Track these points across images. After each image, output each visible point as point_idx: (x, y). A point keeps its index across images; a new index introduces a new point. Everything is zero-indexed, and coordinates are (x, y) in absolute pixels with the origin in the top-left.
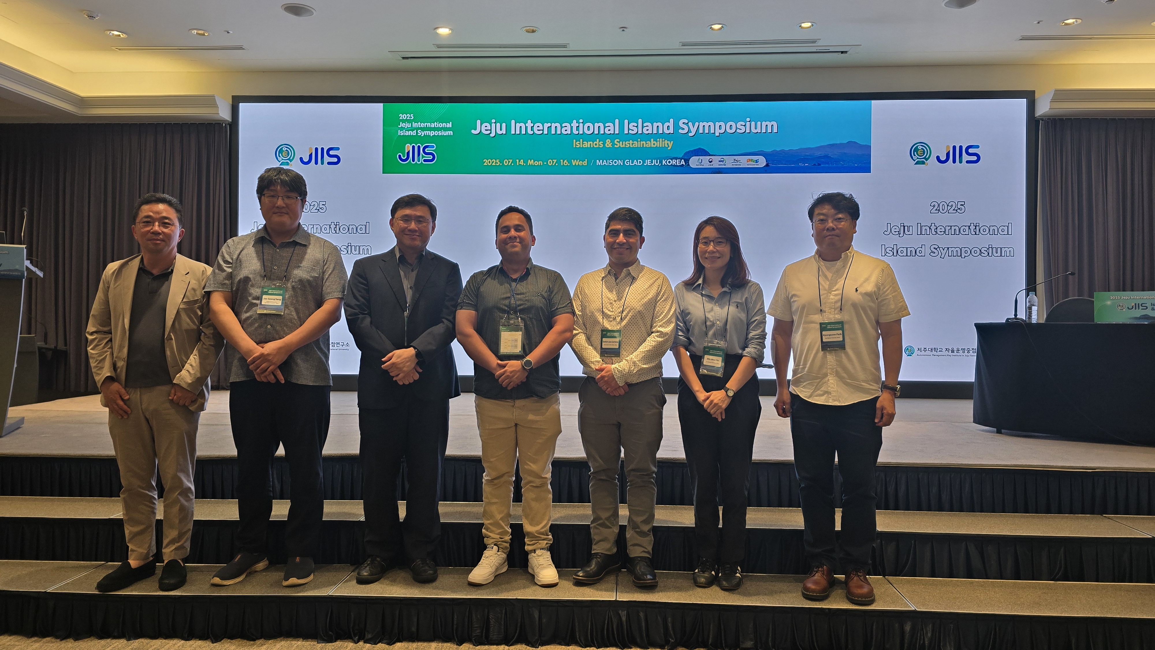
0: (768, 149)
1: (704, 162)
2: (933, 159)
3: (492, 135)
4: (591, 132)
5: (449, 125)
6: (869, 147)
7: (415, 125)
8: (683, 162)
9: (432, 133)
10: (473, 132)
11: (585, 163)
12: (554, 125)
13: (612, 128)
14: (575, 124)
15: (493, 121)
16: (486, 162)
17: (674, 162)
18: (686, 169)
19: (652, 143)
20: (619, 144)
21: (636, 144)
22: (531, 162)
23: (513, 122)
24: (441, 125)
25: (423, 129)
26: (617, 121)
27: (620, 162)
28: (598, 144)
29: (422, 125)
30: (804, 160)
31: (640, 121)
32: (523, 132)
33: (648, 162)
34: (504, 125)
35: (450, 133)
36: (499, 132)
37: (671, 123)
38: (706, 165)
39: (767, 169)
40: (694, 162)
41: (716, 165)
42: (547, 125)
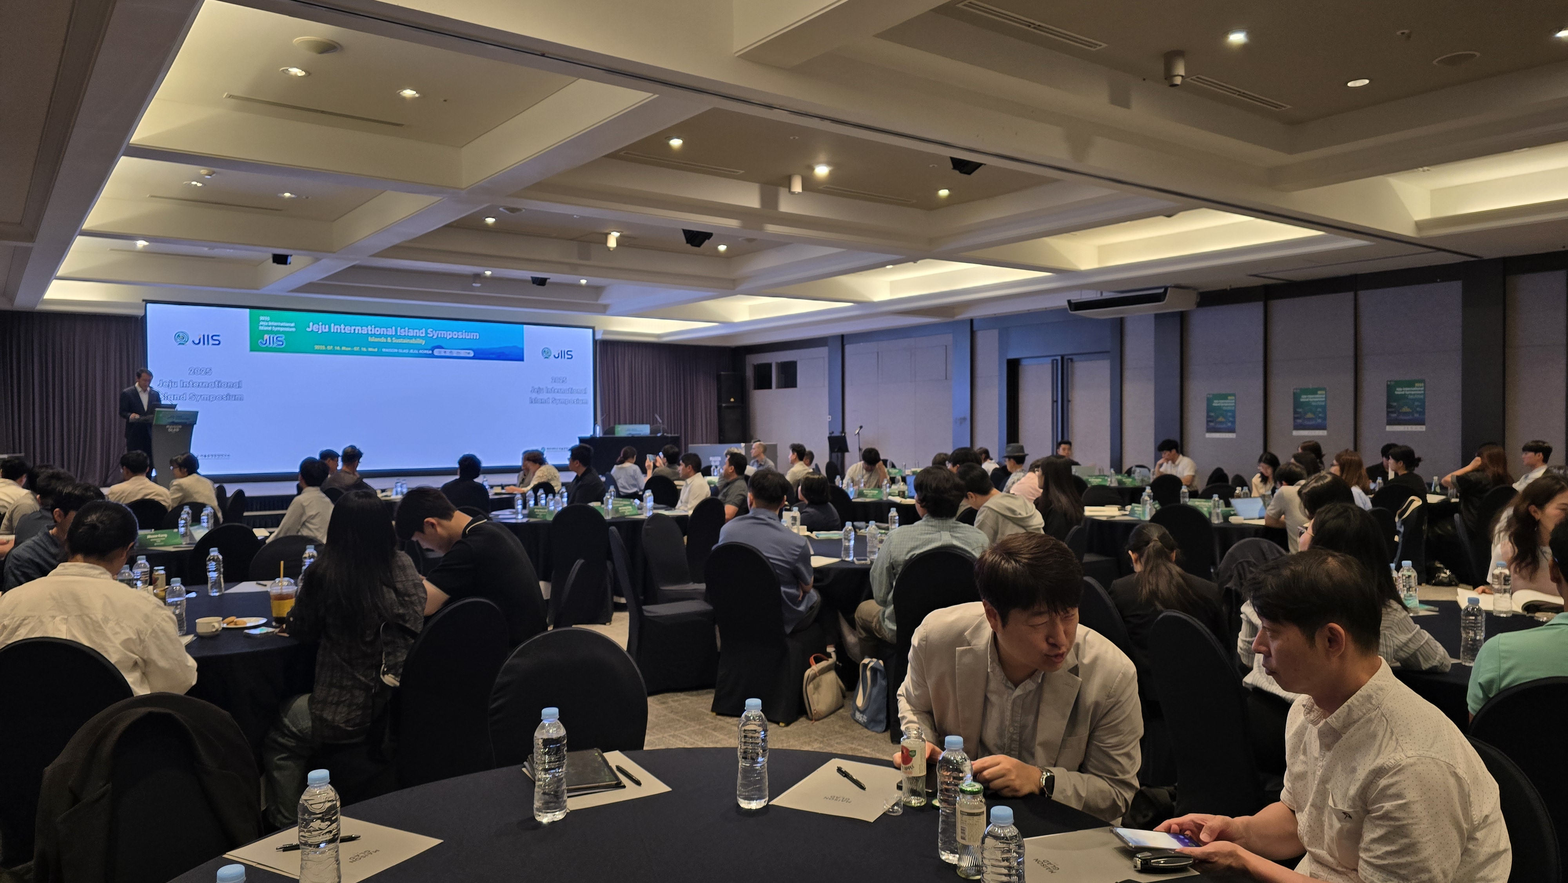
0: (475, 347)
1: (442, 352)
2: (552, 356)
3: (320, 332)
4: (378, 333)
5: (293, 325)
6: (523, 349)
7: (270, 324)
8: (430, 352)
9: (282, 329)
10: (308, 329)
11: (376, 350)
12: (357, 328)
13: (391, 331)
14: (369, 328)
15: (320, 324)
16: (317, 347)
17: (425, 352)
18: (432, 356)
19: (413, 341)
20: (395, 340)
21: (405, 341)
22: (343, 348)
23: (332, 325)
24: (287, 325)
25: (276, 326)
26: (394, 328)
27: (396, 350)
28: (383, 340)
29: (276, 324)
30: (493, 354)
31: (407, 328)
32: (339, 331)
33: (411, 351)
34: (327, 326)
35: (294, 329)
36: (324, 331)
37: (424, 330)
38: (443, 354)
39: (473, 358)
40: (436, 352)
41: (448, 354)
42: (353, 328)
